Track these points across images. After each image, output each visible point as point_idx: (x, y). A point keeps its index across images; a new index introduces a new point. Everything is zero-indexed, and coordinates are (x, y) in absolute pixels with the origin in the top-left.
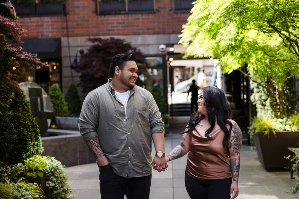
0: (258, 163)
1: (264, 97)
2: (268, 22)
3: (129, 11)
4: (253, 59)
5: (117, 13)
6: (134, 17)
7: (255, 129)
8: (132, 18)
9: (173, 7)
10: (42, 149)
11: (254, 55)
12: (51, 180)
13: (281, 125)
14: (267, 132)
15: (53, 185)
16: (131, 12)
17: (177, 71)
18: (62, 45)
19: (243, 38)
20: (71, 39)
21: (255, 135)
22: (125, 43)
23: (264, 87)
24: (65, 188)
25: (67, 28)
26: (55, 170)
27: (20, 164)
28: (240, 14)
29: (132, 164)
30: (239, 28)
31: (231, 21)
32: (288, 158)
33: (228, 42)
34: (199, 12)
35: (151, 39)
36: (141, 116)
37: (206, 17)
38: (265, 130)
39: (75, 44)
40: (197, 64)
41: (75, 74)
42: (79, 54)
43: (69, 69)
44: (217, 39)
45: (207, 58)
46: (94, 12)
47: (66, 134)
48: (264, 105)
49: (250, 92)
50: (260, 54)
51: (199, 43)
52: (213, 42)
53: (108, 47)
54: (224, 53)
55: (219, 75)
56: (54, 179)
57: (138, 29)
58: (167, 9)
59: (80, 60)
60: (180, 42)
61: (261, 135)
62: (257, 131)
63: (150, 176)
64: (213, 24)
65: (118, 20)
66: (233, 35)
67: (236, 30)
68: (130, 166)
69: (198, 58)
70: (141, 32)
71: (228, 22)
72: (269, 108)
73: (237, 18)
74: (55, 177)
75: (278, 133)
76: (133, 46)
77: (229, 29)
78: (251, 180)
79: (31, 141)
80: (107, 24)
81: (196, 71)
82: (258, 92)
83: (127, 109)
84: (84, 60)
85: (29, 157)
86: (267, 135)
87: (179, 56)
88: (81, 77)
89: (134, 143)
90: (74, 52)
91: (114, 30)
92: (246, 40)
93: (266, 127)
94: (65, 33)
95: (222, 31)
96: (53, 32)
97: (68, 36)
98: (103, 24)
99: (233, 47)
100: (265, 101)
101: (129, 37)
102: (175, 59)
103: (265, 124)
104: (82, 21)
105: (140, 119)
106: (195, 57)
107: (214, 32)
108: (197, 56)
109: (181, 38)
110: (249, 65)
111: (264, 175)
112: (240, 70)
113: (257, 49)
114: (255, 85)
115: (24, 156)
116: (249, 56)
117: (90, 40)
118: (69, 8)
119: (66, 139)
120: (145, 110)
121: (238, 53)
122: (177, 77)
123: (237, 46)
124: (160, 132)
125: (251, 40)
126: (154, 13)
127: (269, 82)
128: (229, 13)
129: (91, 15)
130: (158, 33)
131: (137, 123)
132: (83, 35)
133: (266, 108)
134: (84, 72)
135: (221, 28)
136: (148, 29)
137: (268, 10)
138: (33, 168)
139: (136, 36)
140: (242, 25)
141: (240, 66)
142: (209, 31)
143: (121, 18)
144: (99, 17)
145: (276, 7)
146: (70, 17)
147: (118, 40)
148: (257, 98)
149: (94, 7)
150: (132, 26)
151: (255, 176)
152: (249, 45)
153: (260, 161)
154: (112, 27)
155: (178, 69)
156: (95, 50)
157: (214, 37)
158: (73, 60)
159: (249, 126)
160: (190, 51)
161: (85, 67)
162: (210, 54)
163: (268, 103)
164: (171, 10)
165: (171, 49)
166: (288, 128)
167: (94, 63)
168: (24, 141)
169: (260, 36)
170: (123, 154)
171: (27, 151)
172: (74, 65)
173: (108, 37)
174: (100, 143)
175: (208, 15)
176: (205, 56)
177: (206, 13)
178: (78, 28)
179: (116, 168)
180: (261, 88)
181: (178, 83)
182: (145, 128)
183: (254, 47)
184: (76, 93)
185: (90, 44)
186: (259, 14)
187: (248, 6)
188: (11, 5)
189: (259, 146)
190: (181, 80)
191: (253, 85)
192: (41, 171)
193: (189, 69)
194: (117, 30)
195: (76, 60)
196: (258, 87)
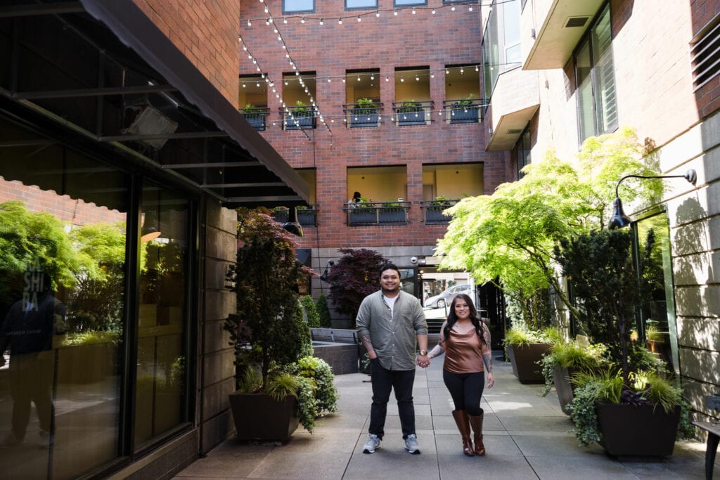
0: (514, 377)
1: (518, 310)
2: (515, 240)
3: (380, 222)
4: (505, 272)
5: (368, 224)
6: (385, 228)
7: (509, 341)
8: (383, 229)
9: (425, 219)
10: (313, 351)
11: (505, 268)
12: (321, 379)
13: (534, 338)
14: (521, 344)
15: (323, 383)
16: (382, 223)
17: (425, 285)
18: (313, 256)
19: (495, 252)
20: (321, 250)
21: (510, 347)
22: (376, 254)
23: (517, 300)
24: (332, 387)
25: (318, 239)
26: (325, 370)
27: (294, 364)
28: (490, 233)
29: (396, 359)
30: (490, 245)
31: (482, 238)
32: (538, 363)
33: (481, 257)
34: (455, 230)
35: (402, 250)
36: (405, 318)
37: (461, 235)
38: (519, 342)
39: (325, 255)
40: (449, 277)
41: (325, 284)
42: (329, 266)
43: (319, 280)
44: (471, 254)
45: (461, 271)
46: (345, 223)
47: (320, 344)
48: (519, 319)
49: (504, 305)
50: (511, 267)
51: (453, 257)
52: (467, 255)
53: (359, 259)
54: (478, 266)
55: (473, 288)
56: (324, 379)
57: (388, 241)
58: (419, 220)
59: (331, 271)
60: (435, 254)
61: (514, 346)
62: (510, 343)
63: (414, 370)
64: (467, 240)
65: (370, 231)
66: (484, 251)
67: (487, 246)
68: (393, 360)
69: (452, 271)
70: (392, 243)
71: (480, 239)
72: (524, 321)
73: (488, 237)
74: (325, 376)
75: (532, 345)
76: (384, 258)
77: (481, 245)
78: (506, 391)
79: (304, 343)
80: (358, 235)
81: (447, 285)
82: (512, 305)
83: (394, 312)
84: (335, 272)
85: (302, 357)
86: (520, 347)
87: (432, 268)
88: (331, 288)
89: (397, 340)
90: (325, 263)
91: (365, 241)
92: (497, 254)
93: (519, 338)
94: (316, 244)
95: (475, 246)
96: (304, 243)
97: (318, 247)
98: (354, 235)
99: (484, 261)
100: (519, 314)
101: (380, 248)
102: (427, 271)
103: (518, 336)
104: (333, 232)
105: (404, 321)
106: (450, 269)
107: (467, 248)
108: (451, 269)
109: (435, 251)
110: (501, 278)
111: (519, 386)
112: (493, 282)
113: (507, 263)
114: (509, 297)
115: (298, 356)
116: (501, 269)
117: (341, 251)
118: (320, 219)
119: (322, 348)
120: (409, 314)
121: (490, 266)
122: (426, 291)
123: (488, 260)
124: (424, 333)
125: (502, 254)
126: (405, 225)
127: (521, 294)
128: (481, 232)
129: (343, 226)
130: (410, 245)
131: (401, 324)
132: (333, 246)
133: (520, 320)
134: (335, 283)
135: (474, 244)
136: (399, 241)
137: (514, 230)
138: (307, 367)
139: (387, 248)
140: (493, 242)
141: (492, 278)
142: (464, 247)
143: (372, 229)
144: (350, 228)
145: (521, 228)
146: (320, 228)
147: (370, 252)
148: (511, 311)
149: (345, 218)
150: (383, 238)
151: (509, 388)
152: (500, 259)
153: (516, 375)
154: (363, 238)
155: (427, 283)
156: (346, 261)
157: (468, 251)
158: (323, 271)
159: (504, 338)
160: (444, 263)
161: (335, 278)
162: (464, 266)
163: (522, 316)
164: (422, 221)
165: (423, 261)
166: (541, 340)
167: (345, 275)
168: (299, 342)
169: (510, 251)
170: (388, 350)
171: (300, 352)
172: (324, 276)
173: (360, 248)
174: (371, 339)
175: (462, 233)
176: (460, 268)
177: (461, 231)
178: (329, 239)
179: (382, 361)
180: (515, 301)
181: (427, 298)
182: (409, 329)
183: (505, 261)
184: (326, 305)
185: (342, 255)
186: (507, 234)
187: (496, 226)
188: (299, 224)
189: (515, 362)
190: (430, 295)
191: (507, 298)
192: (313, 370)
193: (439, 282)
194: (368, 241)
195: (326, 272)
196: (511, 300)
